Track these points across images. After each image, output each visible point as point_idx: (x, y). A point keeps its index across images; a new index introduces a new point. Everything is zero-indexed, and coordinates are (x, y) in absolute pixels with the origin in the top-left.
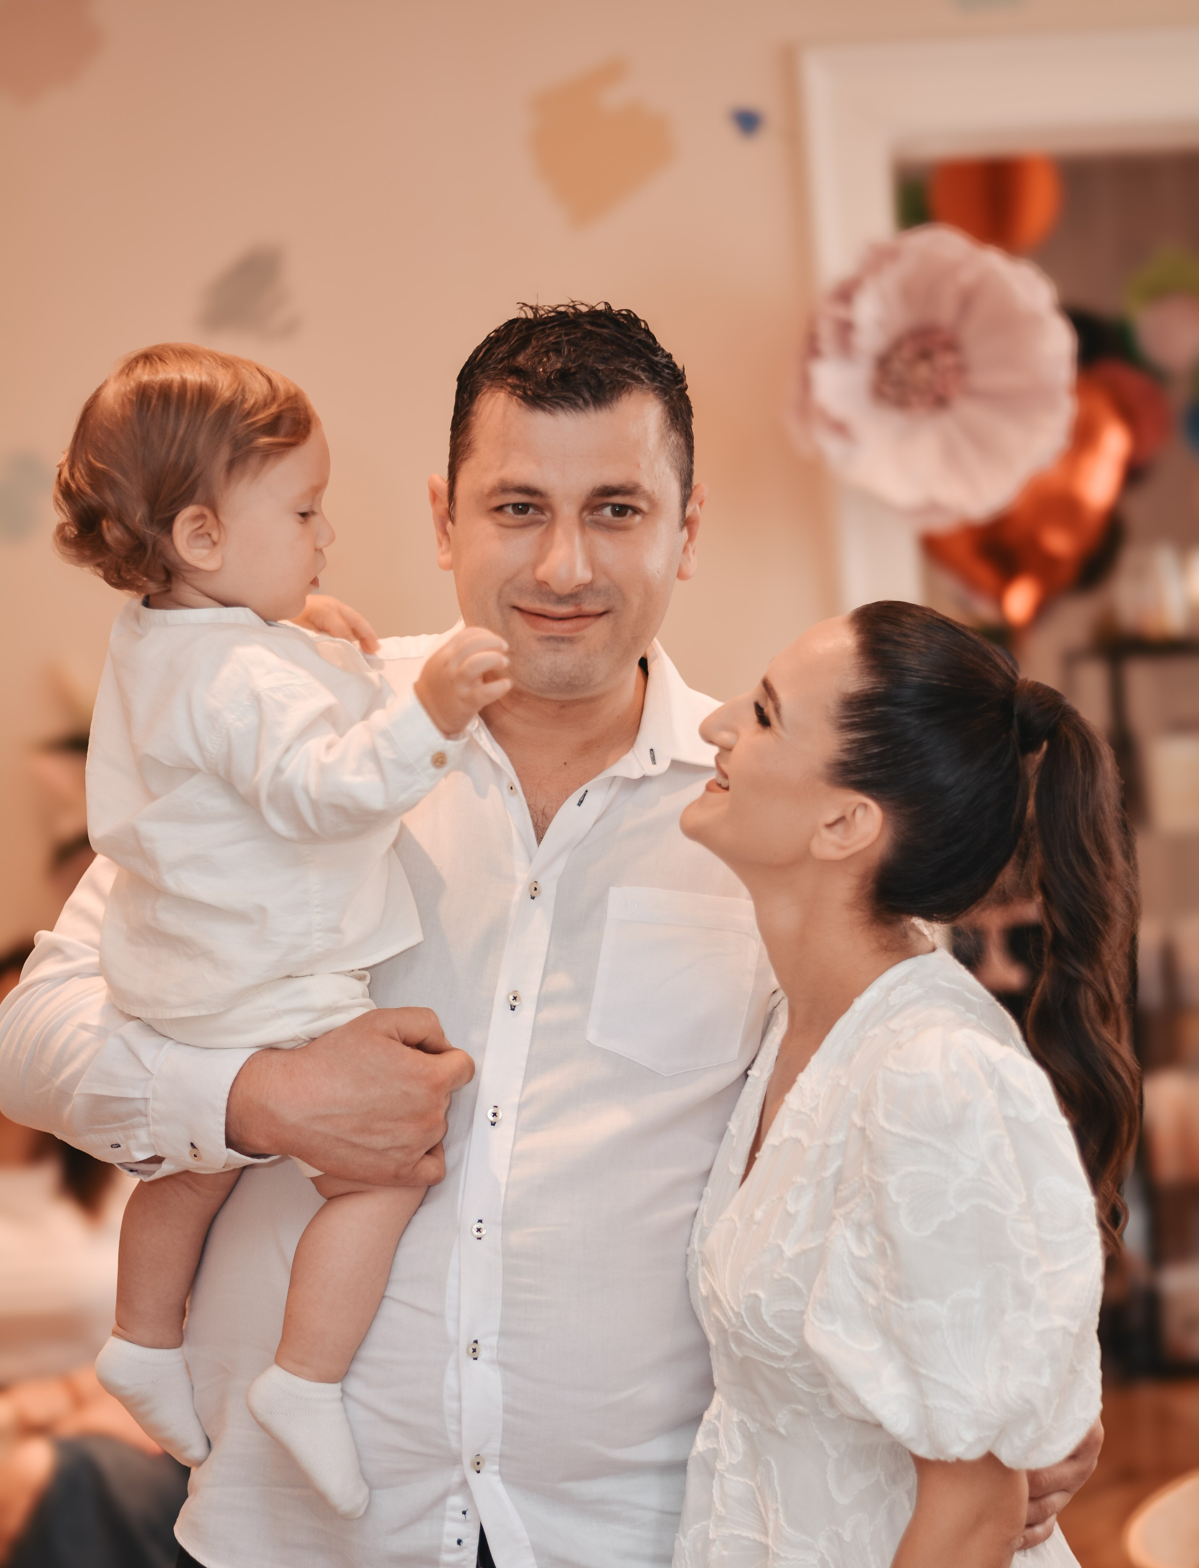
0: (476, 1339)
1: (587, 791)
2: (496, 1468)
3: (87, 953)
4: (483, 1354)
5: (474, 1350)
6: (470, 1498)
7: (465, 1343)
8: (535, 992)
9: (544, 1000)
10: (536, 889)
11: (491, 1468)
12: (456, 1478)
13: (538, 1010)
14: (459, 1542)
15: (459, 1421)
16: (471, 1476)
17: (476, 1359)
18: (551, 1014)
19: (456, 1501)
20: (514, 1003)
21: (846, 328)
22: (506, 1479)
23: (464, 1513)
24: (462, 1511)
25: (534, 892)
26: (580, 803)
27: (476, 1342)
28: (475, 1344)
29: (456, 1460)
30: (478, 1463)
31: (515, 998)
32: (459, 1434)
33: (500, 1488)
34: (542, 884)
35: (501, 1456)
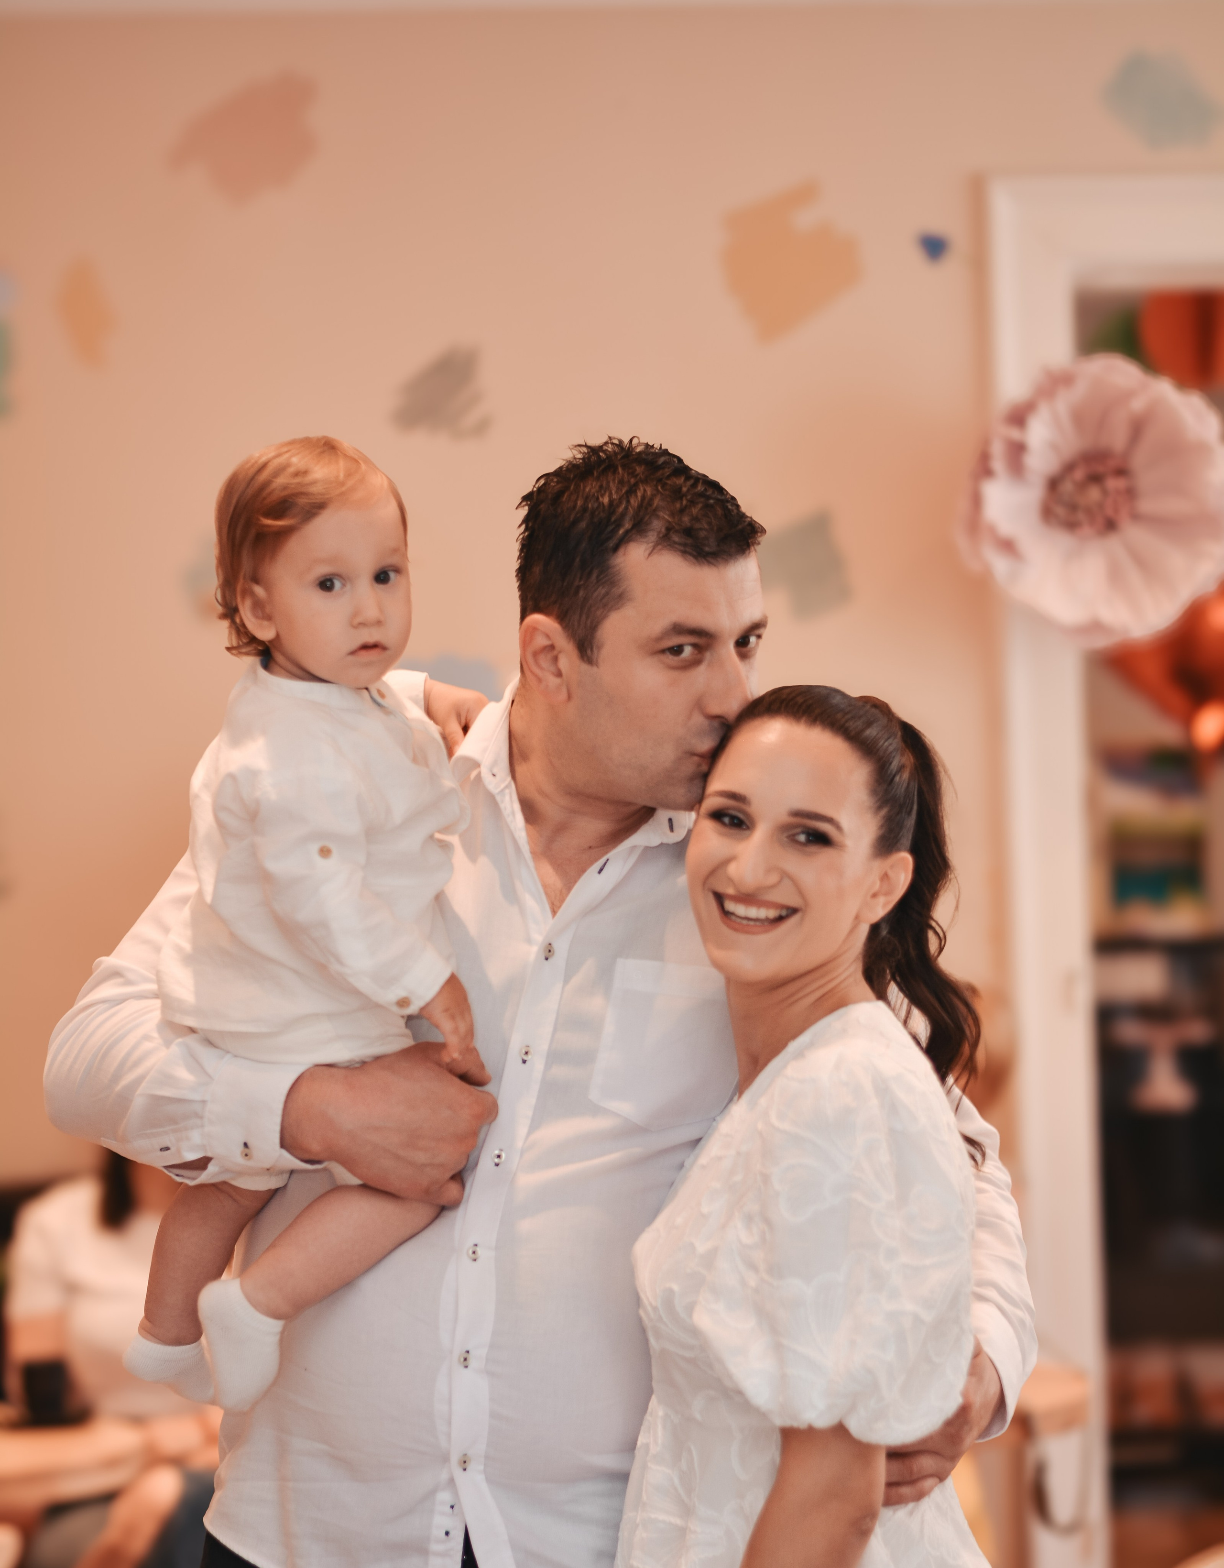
0: (467, 1349)
1: (608, 860)
2: (482, 1467)
3: (147, 980)
4: (472, 1362)
5: (465, 1359)
6: (456, 1494)
7: (458, 1352)
8: (545, 1047)
9: (555, 1057)
10: (550, 951)
11: (476, 1468)
12: (444, 1476)
13: (548, 1066)
14: (447, 1533)
15: (449, 1423)
16: (458, 1473)
17: (466, 1367)
18: (560, 1072)
19: (444, 1497)
20: (525, 1058)
21: (1017, 450)
22: (490, 1480)
23: (452, 1507)
24: (449, 1506)
25: (549, 952)
26: (600, 871)
27: (468, 1352)
28: (467, 1354)
29: (445, 1459)
30: (465, 1462)
31: (527, 1053)
32: (449, 1435)
33: (484, 1486)
34: (555, 946)
35: (487, 1457)
